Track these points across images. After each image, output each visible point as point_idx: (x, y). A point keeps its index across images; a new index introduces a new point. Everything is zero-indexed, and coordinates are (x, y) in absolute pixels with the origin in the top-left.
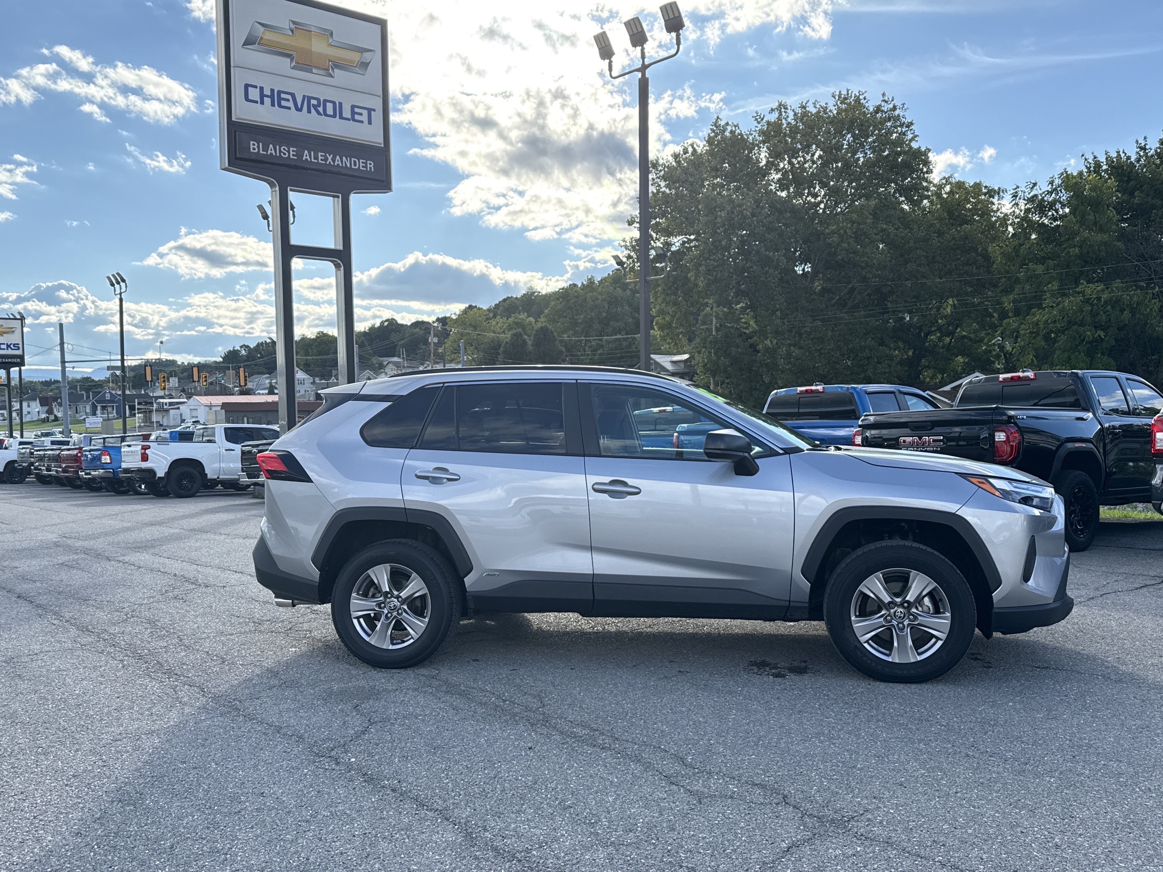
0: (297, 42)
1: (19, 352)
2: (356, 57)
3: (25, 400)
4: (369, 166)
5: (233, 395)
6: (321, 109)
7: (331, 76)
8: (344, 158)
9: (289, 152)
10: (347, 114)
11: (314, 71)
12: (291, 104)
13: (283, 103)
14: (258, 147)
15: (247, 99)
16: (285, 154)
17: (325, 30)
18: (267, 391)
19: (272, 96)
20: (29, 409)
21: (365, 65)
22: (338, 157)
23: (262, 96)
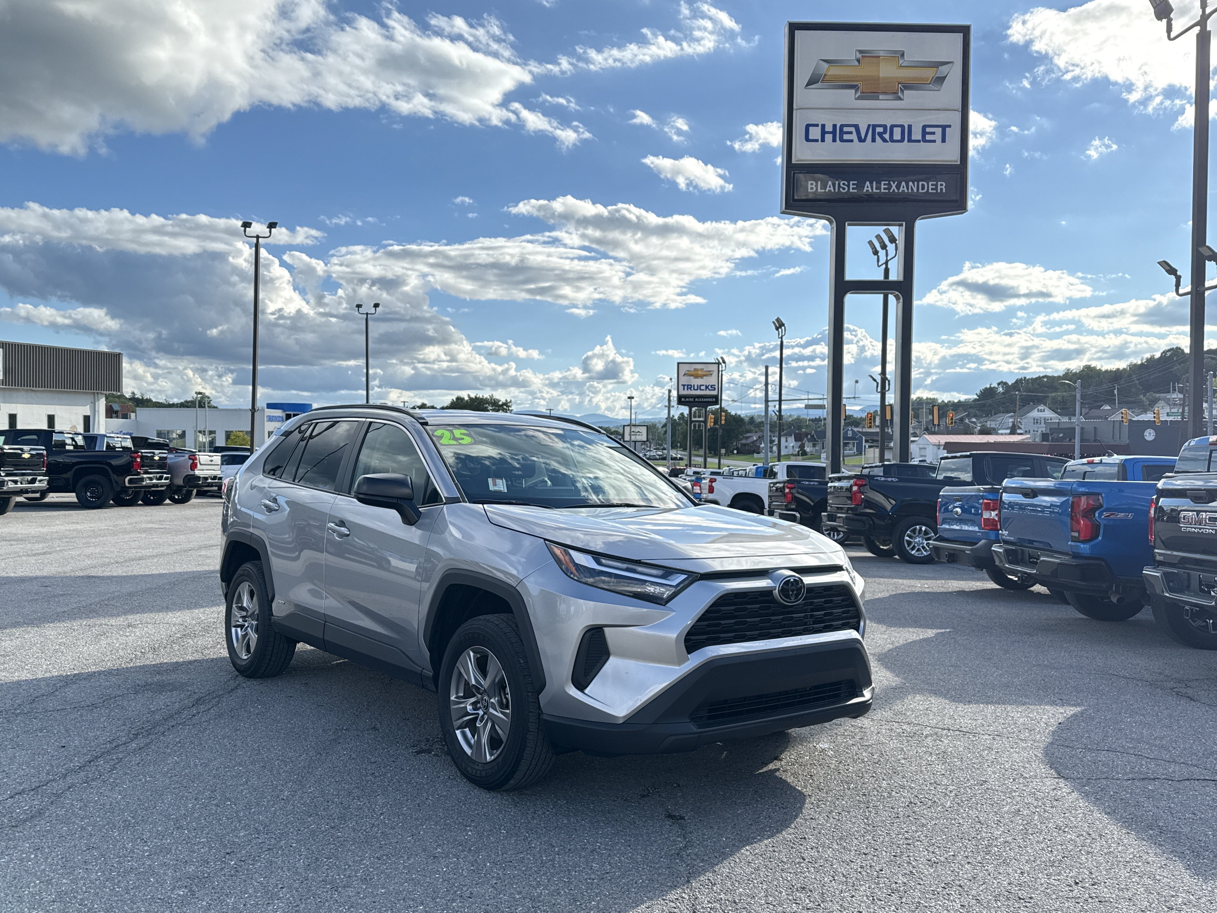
0: (866, 71)
1: (714, 393)
2: (930, 73)
3: (784, 435)
4: (939, 187)
5: (973, 434)
6: (887, 136)
7: (900, 99)
8: (911, 184)
9: (848, 186)
10: (917, 135)
11: (881, 97)
12: (854, 137)
13: (846, 137)
14: (817, 186)
15: (807, 139)
16: (844, 189)
17: (895, 52)
18: (1008, 431)
19: (834, 133)
20: (787, 444)
21: (941, 80)
22: (903, 183)
23: (824, 133)
